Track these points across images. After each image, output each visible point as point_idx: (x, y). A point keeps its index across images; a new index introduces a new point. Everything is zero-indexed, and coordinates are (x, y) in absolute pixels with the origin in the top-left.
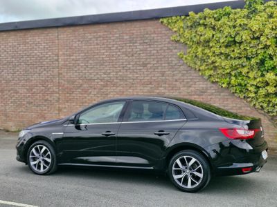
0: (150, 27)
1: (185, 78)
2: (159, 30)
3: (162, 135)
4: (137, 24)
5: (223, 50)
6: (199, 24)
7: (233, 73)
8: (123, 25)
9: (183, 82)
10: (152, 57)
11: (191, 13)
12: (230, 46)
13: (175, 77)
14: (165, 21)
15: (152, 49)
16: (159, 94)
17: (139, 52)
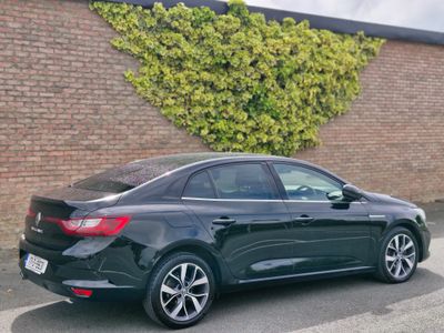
0: (68, 13)
1: (137, 118)
9: (132, 125)
10: (72, 74)
13: (119, 117)
15: (72, 58)
16: (88, 148)
17: (43, 62)
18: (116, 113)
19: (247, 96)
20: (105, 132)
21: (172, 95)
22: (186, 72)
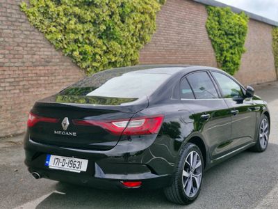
19: (103, 27)
20: (7, 52)
21: (54, 24)
22: (64, 6)
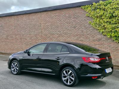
0: (77, 10)
1: (92, 33)
2: (81, 11)
3: (59, 59)
4: (72, 9)
5: (108, 20)
6: (98, 8)
7: (113, 31)
8: (66, 10)
9: (91, 35)
10: (78, 24)
11: (94, 3)
12: (112, 18)
14: (83, 7)
15: (78, 20)
16: (80, 40)
17: (72, 22)
18: (87, 32)
20: (84, 37)
